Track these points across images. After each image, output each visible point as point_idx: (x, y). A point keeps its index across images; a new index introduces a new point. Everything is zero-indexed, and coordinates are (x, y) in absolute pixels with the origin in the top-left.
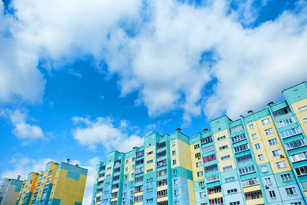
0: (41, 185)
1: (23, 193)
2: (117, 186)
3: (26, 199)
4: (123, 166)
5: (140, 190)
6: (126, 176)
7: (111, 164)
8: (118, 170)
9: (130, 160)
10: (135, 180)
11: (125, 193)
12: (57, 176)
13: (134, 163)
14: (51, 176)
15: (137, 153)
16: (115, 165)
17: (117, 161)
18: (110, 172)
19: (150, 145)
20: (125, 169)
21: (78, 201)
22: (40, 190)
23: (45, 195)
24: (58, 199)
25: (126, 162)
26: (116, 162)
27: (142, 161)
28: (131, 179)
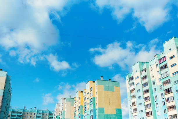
0: (87, 99)
1: (76, 106)
2: (147, 91)
3: (80, 110)
4: (149, 74)
5: (169, 92)
6: (154, 82)
7: (138, 74)
8: (145, 77)
9: (154, 67)
10: (163, 84)
11: (156, 96)
12: (96, 91)
13: (158, 69)
14: (92, 91)
15: (159, 60)
16: (141, 74)
17: (143, 71)
18: (139, 80)
19: (170, 49)
20: (151, 76)
21: (118, 108)
22: (87, 103)
23: (92, 106)
24: (102, 108)
25: (150, 69)
26: (141, 71)
27: (166, 66)
28: (159, 83)
